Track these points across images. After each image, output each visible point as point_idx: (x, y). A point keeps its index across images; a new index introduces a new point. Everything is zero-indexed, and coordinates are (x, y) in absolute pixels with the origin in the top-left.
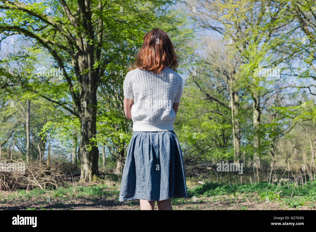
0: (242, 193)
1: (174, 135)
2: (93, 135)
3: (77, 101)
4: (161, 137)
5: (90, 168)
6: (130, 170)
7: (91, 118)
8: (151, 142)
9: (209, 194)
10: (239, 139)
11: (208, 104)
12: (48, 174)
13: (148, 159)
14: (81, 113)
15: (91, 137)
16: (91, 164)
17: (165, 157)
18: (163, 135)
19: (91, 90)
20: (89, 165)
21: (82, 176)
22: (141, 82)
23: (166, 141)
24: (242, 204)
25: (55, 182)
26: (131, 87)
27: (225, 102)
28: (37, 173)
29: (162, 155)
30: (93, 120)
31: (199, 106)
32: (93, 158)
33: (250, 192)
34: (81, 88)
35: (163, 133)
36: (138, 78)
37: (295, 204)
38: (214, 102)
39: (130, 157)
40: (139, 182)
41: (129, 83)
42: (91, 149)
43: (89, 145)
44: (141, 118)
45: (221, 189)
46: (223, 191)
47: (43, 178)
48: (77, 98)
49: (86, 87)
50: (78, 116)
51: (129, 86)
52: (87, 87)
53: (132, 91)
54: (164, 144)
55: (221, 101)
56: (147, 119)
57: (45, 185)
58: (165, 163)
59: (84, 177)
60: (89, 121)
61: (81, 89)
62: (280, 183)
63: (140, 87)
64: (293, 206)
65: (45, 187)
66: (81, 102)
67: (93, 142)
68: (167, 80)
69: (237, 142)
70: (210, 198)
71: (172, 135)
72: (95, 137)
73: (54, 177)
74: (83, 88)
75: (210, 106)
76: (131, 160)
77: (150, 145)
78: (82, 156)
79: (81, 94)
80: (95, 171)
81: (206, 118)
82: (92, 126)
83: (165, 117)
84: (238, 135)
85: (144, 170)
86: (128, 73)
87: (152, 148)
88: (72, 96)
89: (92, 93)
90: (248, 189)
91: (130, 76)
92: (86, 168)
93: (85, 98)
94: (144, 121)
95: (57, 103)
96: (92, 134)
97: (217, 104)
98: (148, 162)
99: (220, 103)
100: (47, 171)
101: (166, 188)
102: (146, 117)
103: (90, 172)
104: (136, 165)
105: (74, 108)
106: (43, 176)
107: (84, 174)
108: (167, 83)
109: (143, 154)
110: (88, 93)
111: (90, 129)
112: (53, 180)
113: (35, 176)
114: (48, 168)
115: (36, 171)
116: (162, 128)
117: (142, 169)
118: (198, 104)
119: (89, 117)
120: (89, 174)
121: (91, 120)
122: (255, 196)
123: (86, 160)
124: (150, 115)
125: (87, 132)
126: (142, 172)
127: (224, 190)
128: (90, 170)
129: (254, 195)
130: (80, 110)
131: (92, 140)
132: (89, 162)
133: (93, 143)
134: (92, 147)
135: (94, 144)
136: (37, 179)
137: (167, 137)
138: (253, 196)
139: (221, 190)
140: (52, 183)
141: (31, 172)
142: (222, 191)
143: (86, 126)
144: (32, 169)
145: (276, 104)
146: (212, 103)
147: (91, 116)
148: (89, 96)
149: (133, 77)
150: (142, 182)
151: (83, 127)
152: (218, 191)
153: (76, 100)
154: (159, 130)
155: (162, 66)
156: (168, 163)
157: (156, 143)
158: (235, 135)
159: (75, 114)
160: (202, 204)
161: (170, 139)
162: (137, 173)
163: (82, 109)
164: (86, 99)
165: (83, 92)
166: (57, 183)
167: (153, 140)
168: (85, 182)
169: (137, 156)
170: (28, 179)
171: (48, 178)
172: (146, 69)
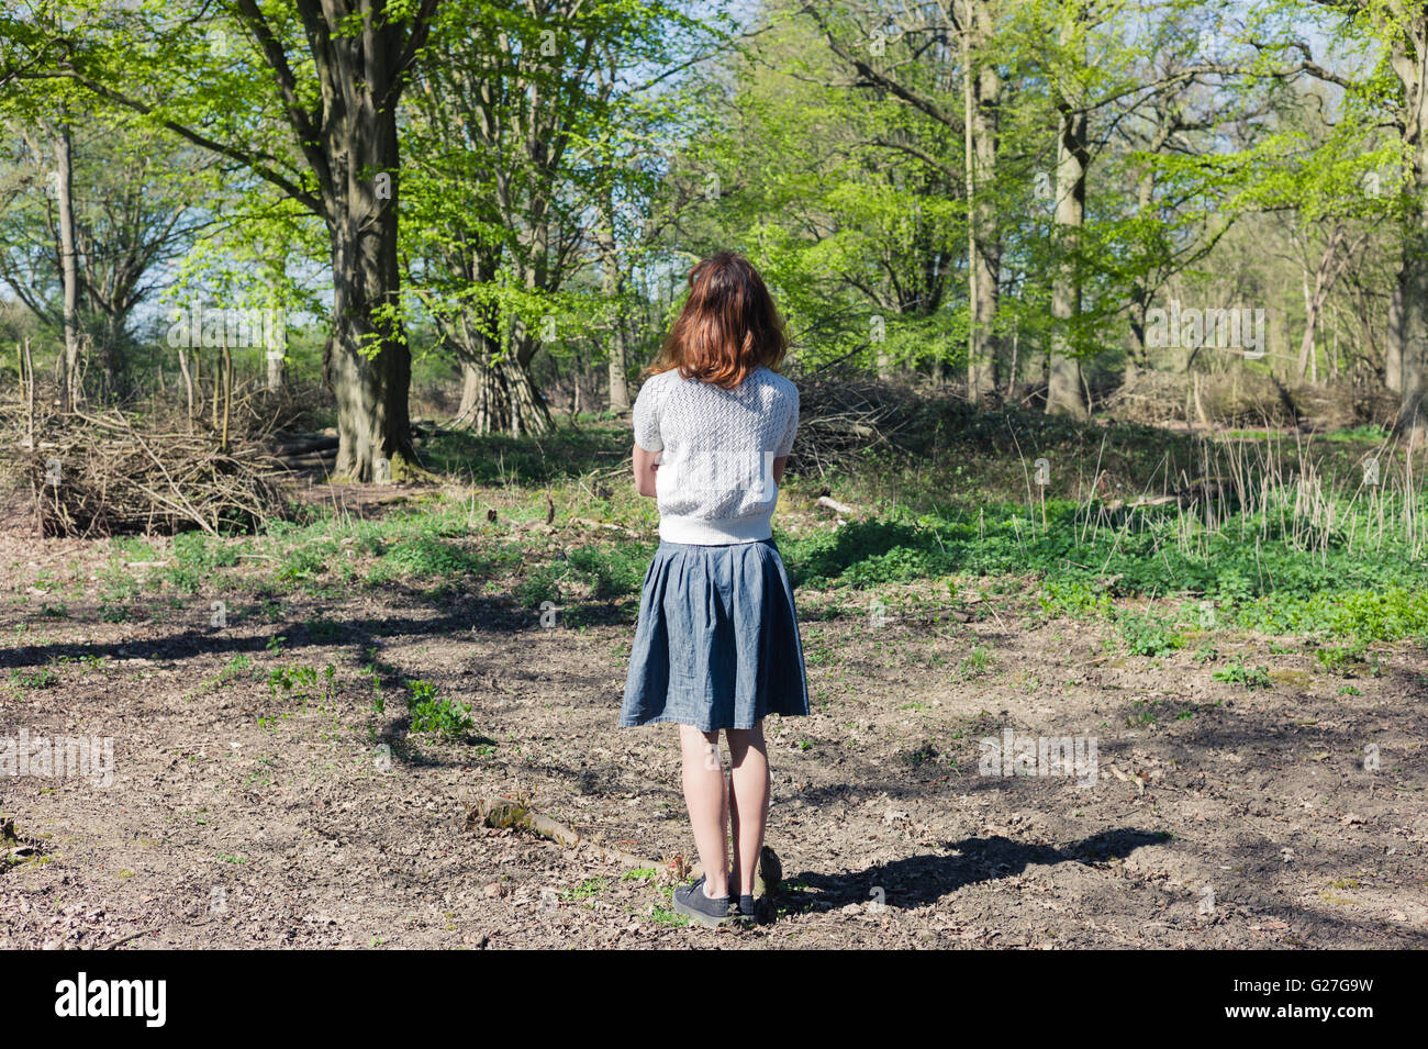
0: (983, 574)
1: (774, 552)
2: (389, 292)
3: (313, 145)
4: (738, 561)
5: (378, 426)
6: (653, 643)
7: (378, 220)
8: (712, 578)
9: (860, 578)
10: (995, 264)
11: (865, 104)
12: (226, 468)
13: (705, 623)
14: (333, 195)
15: (379, 301)
16: (380, 409)
17: (747, 618)
18: (744, 556)
19: (376, 105)
20: (372, 413)
21: (343, 459)
22: (685, 411)
23: (753, 572)
24: (977, 627)
25: (256, 500)
26: (658, 423)
27: (940, 100)
28: (181, 465)
29: (741, 611)
30: (384, 227)
31: (822, 112)
32: (388, 383)
33: (1009, 570)
34: (329, 89)
35: (743, 548)
36: (677, 401)
37: (1151, 644)
38: (891, 97)
39: (654, 612)
40: (678, 678)
41: (650, 413)
42: (377, 351)
43: (372, 335)
44: (683, 509)
45: (907, 556)
46: (913, 564)
47: (208, 485)
48: (313, 133)
49: (352, 89)
50: (319, 209)
51: (651, 419)
52: (356, 89)
53: (657, 432)
54: (746, 581)
55: (920, 94)
56: (702, 511)
57: (215, 514)
58: (749, 634)
59: (353, 464)
60: (370, 231)
61: (331, 95)
62: (1126, 526)
63: (681, 425)
64: (1145, 651)
65: (215, 524)
66: (328, 146)
67: (389, 320)
68: (756, 406)
69: (986, 277)
70: (865, 594)
71: (768, 553)
72: (395, 301)
73: (253, 482)
74: (336, 89)
75: (870, 115)
76: (655, 622)
77: (708, 586)
78: (340, 375)
79: (330, 115)
80: (398, 436)
81: (854, 167)
82: (380, 255)
83: (750, 507)
84: (989, 246)
85: (693, 651)
86: (649, 382)
87: (716, 594)
88: (293, 124)
89: (378, 116)
90: (1004, 559)
91: (654, 392)
92: (358, 426)
93: (347, 135)
94: (692, 517)
95: (233, 153)
96: (383, 289)
97: (903, 106)
98: (703, 632)
99: (916, 103)
100: (223, 457)
101: (749, 699)
102: (697, 507)
103: (378, 443)
104: (671, 634)
105: (303, 177)
106: (205, 477)
107: (353, 451)
108: (756, 415)
109: (689, 608)
110: (362, 112)
111: (369, 264)
112: (249, 495)
113: (175, 479)
114: (224, 445)
115: (177, 458)
116: (741, 535)
117: (688, 648)
118: (819, 105)
119: (368, 218)
120: (371, 449)
121: (377, 227)
122: (1028, 590)
123: (356, 393)
124: (710, 504)
125: (361, 277)
126: (685, 655)
127: (915, 559)
128: (377, 434)
129: (1023, 583)
130: (326, 182)
131: (383, 314)
132: (370, 403)
133: (386, 328)
134: (381, 345)
135: (392, 331)
136: (183, 489)
137: (755, 559)
138: (1021, 588)
139: (905, 561)
140: (242, 507)
141: (158, 461)
142: (908, 565)
143: (354, 250)
144: (161, 452)
145: (1162, 110)
146: (880, 100)
147: (376, 213)
148: (367, 129)
149: (663, 396)
150: (686, 680)
151: (341, 253)
152: (895, 564)
153: (308, 143)
154: (733, 540)
155: (743, 370)
156: (755, 635)
157: (725, 580)
158: (979, 245)
159: (306, 198)
160: (836, 623)
161: (764, 565)
162: (673, 655)
163: (337, 179)
164: (353, 139)
165: (339, 108)
166: (264, 506)
167: (717, 569)
168: (357, 481)
169: (672, 613)
170: (149, 491)
171: (226, 487)
172: (699, 375)
